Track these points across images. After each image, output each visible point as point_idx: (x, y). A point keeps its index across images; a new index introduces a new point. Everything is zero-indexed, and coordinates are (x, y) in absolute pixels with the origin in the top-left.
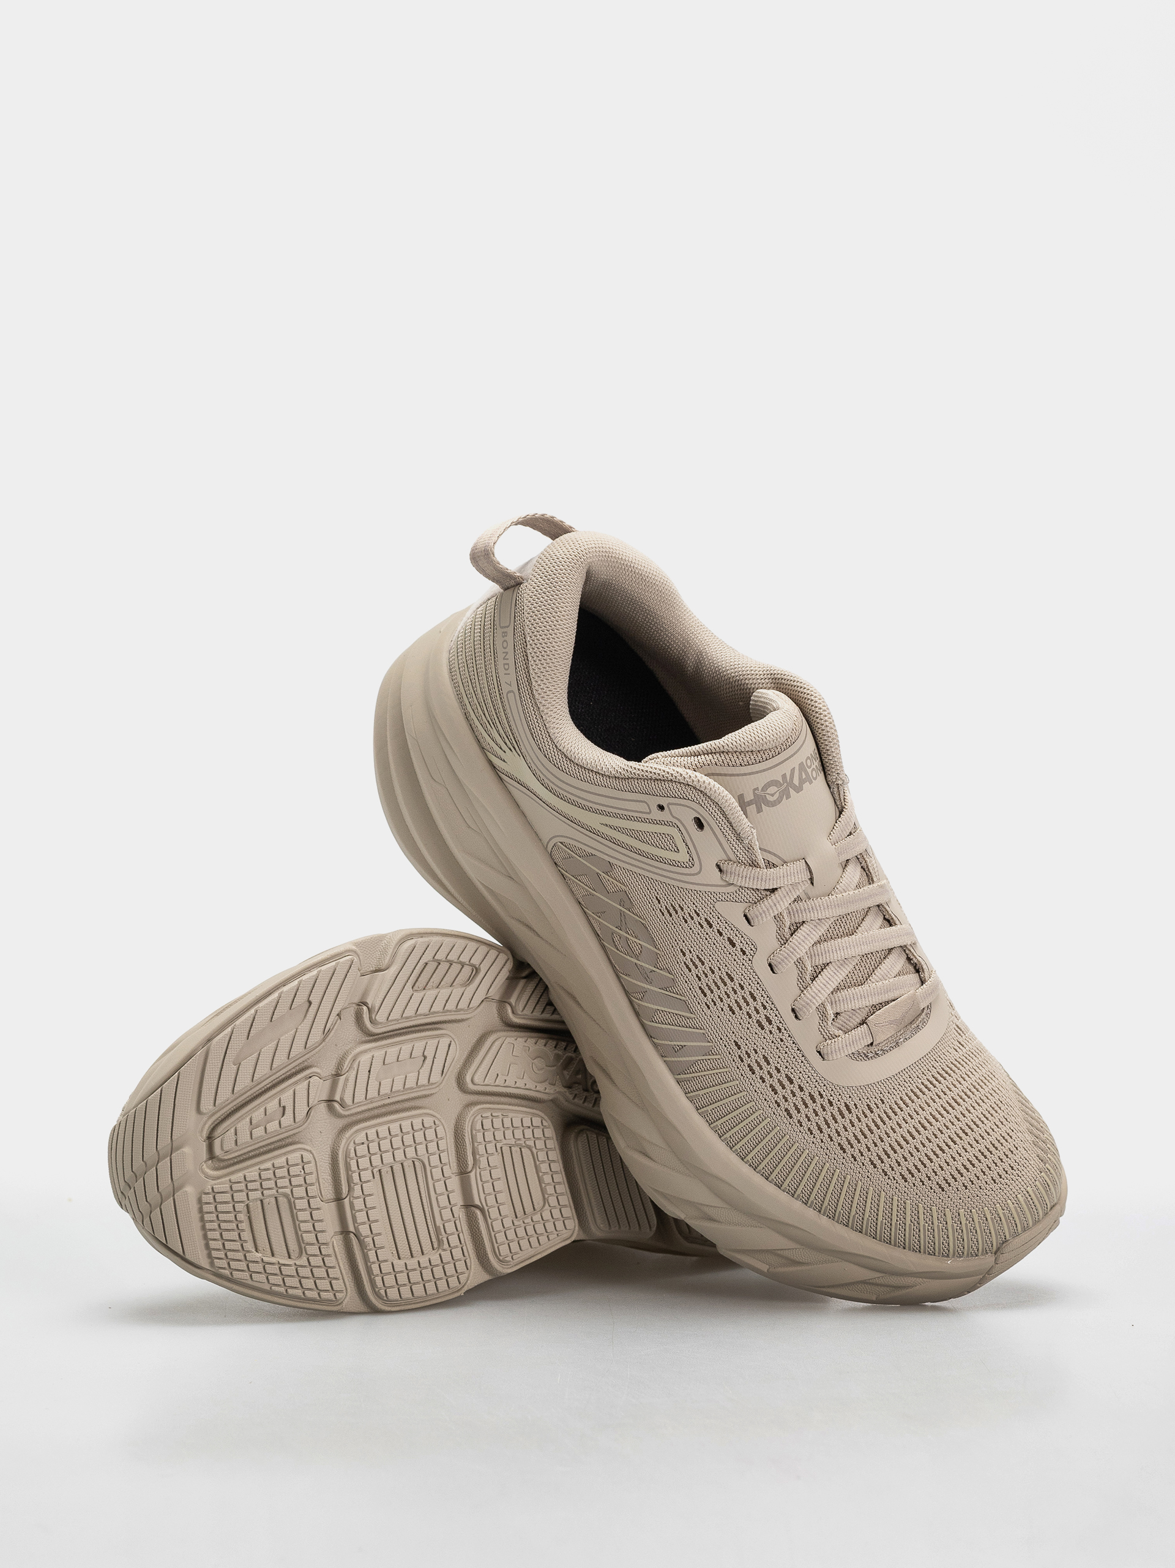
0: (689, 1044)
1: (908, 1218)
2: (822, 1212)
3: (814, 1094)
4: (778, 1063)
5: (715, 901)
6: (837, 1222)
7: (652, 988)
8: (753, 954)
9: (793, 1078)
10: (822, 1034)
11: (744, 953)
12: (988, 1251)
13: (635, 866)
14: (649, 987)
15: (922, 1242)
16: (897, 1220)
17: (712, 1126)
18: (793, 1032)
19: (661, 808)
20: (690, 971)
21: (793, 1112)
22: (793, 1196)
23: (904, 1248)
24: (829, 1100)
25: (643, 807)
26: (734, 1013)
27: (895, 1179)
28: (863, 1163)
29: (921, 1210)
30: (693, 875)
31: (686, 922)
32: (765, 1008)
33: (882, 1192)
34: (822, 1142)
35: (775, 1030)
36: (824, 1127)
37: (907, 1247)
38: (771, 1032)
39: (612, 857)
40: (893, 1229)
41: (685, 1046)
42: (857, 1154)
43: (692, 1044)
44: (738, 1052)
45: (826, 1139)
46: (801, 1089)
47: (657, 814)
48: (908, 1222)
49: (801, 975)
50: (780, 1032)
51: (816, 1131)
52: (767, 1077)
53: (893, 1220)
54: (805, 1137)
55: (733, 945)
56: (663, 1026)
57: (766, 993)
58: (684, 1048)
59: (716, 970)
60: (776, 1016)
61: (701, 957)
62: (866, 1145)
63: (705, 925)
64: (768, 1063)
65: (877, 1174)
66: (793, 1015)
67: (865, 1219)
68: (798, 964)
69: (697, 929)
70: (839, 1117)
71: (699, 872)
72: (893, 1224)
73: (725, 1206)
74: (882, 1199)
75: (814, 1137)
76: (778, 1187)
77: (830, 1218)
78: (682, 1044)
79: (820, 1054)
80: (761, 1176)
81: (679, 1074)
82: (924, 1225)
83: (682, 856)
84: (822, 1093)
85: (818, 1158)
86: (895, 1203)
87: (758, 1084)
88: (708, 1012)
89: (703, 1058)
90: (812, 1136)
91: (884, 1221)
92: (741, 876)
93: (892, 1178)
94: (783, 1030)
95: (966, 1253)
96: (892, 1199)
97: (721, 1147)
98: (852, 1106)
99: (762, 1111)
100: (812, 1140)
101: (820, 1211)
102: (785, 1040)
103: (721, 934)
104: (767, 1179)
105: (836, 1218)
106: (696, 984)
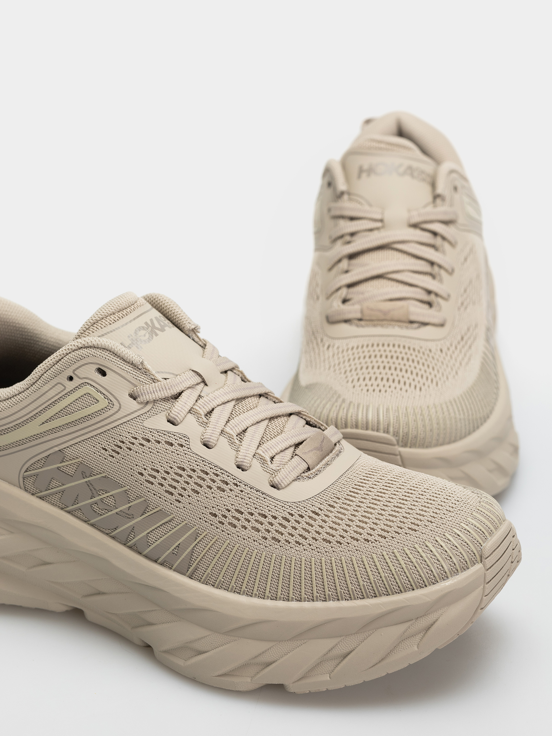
0: (181, 540)
1: (402, 562)
2: (340, 598)
3: (285, 516)
4: (248, 508)
5: (142, 422)
6: (355, 599)
7: (136, 521)
8: (188, 443)
9: (265, 513)
10: (268, 472)
11: (182, 446)
12: (475, 562)
13: (77, 437)
14: (133, 522)
15: (422, 575)
16: (395, 569)
17: (230, 589)
18: (248, 481)
19: (71, 379)
20: (152, 484)
21: (278, 536)
22: (313, 600)
23: (413, 590)
24: (298, 515)
25: (60, 388)
26: (198, 493)
27: (376, 541)
28: (347, 543)
29: (408, 552)
30: (117, 412)
31: (130, 449)
32: (217, 475)
33: (373, 554)
34: (310, 545)
35: (233, 487)
36: (305, 534)
37: (415, 588)
38: (231, 490)
39: (59, 445)
40: (396, 577)
41: (179, 544)
42: (339, 539)
43: (183, 538)
44: (216, 520)
45: (312, 541)
46: (275, 518)
47: (70, 385)
48: (404, 566)
49: (230, 442)
50: (237, 486)
51: (301, 540)
52: (246, 524)
53: (392, 570)
54: (297, 549)
55: (172, 445)
56: (158, 543)
57: (213, 464)
58: (180, 546)
59: (169, 470)
60: (228, 476)
61: (154, 468)
62: (342, 529)
63: (144, 443)
64: (242, 513)
65: (361, 544)
66: (240, 470)
67: (372, 582)
68: (225, 435)
69: (140, 449)
70: (312, 522)
71: (120, 407)
72: (394, 573)
73: (271, 644)
74: (376, 560)
75: (303, 546)
76: (299, 601)
77: (348, 600)
78: (177, 544)
79: (275, 487)
80: (284, 601)
81: (188, 571)
82: (417, 561)
83: (103, 403)
84: (291, 512)
85: (314, 558)
86: (387, 557)
87: (244, 532)
88: (181, 505)
89: (196, 542)
90: (301, 545)
91: (386, 575)
92: (149, 392)
93: (374, 541)
94: (238, 484)
95: (459, 569)
96: (383, 555)
97: (243, 599)
98: (317, 511)
99: (256, 551)
100: (302, 548)
101: (338, 600)
102: (243, 490)
103: (159, 442)
104: (289, 601)
105: (352, 596)
106: (162, 490)
